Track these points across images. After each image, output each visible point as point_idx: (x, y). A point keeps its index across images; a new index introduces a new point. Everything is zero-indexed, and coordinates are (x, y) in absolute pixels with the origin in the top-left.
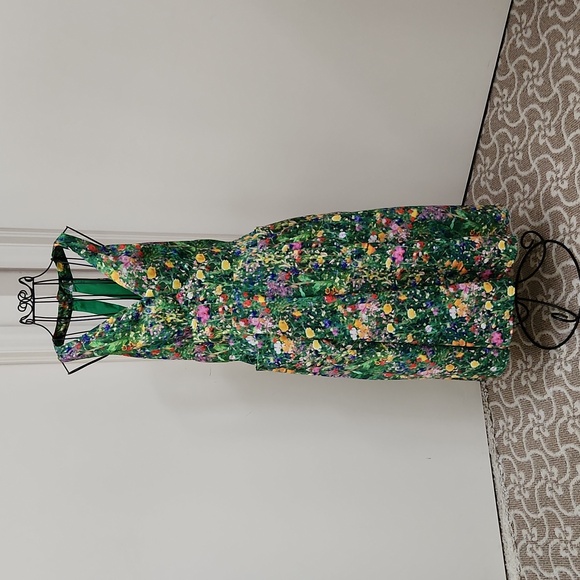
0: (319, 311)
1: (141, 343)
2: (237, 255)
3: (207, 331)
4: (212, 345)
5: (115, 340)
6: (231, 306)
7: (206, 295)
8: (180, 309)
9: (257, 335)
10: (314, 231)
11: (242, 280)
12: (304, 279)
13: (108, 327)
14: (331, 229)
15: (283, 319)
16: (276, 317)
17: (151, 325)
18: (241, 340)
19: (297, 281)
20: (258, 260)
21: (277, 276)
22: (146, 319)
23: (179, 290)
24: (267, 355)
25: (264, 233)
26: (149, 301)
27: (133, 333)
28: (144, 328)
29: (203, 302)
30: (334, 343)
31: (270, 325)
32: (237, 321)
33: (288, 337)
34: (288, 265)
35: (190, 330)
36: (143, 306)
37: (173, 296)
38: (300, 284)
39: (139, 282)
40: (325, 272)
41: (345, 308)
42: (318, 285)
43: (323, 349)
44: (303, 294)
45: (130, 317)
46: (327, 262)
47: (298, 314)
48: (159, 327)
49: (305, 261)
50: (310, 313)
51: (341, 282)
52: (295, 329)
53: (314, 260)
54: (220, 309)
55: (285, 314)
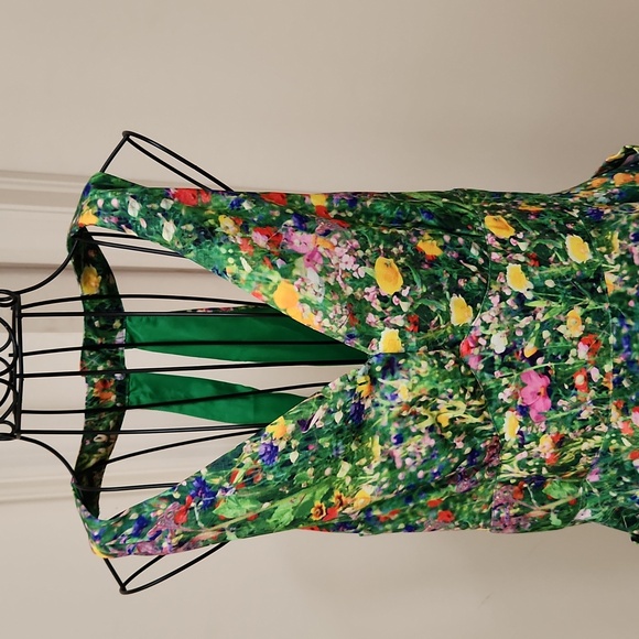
1: (366, 494)
5: (295, 490)
6: (608, 367)
8: (476, 385)
13: (272, 451)
17: (400, 439)
22: (383, 421)
23: (465, 329)
26: (391, 365)
27: (346, 467)
28: (377, 449)
35: (499, 446)
36: (374, 382)
37: (453, 346)
39: (356, 308)
45: (338, 417)
48: (421, 444)
54: (579, 380)
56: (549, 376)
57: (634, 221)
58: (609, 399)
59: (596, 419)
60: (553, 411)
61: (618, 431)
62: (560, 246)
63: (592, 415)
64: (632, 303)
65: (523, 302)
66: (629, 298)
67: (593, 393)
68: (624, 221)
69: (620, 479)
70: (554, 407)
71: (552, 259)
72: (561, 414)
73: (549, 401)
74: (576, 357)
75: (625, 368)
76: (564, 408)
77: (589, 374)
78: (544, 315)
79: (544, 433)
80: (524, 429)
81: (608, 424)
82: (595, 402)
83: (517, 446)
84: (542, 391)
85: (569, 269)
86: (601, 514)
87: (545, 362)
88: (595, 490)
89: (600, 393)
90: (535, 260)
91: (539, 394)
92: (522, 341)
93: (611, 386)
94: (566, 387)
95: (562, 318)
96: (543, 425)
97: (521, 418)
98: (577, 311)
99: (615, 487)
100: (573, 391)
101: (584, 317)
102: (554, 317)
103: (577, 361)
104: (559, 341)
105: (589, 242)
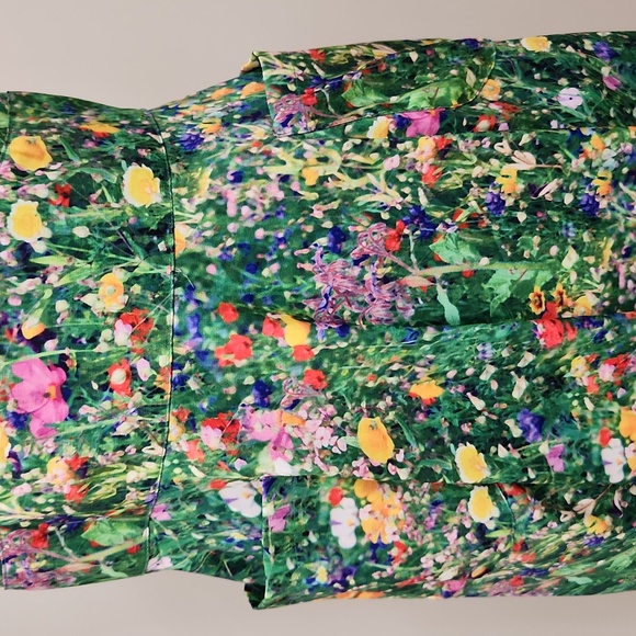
0: (503, 378)
2: (189, 149)
3: (58, 476)
4: (75, 527)
6: (164, 360)
7: (51, 314)
9: (270, 482)
10: (471, 78)
11: (213, 252)
12: (454, 252)
14: (527, 75)
15: (372, 412)
16: (346, 406)
18: (200, 498)
19: (427, 260)
20: (274, 171)
21: (355, 238)
24: (304, 555)
25: (291, 71)
29: (37, 344)
30: (539, 493)
31: (322, 437)
32: (191, 425)
33: (395, 483)
34: (392, 198)
38: (437, 272)
40: (530, 227)
41: (594, 365)
42: (503, 279)
43: (506, 518)
44: (451, 312)
46: (532, 189)
47: (427, 390)
49: (454, 182)
50: (473, 387)
51: (582, 270)
52: (417, 450)
53: (487, 180)
54: (118, 377)
55: (380, 392)
56: (66, 369)
57: (238, 155)
58: (164, 407)
59: (143, 435)
60: (70, 422)
61: (181, 456)
62: (113, 179)
63: (136, 430)
64: (211, 269)
65: (28, 256)
66: (208, 262)
67: (138, 398)
68: (223, 155)
69: (202, 517)
70: (73, 416)
71: (94, 197)
72: (83, 427)
73: (65, 408)
74: (111, 342)
75: (192, 361)
76: (90, 419)
77: (133, 369)
78: (61, 277)
79: (53, 454)
80: (17, 449)
81: (165, 444)
82: (141, 411)
83: (9, 476)
84: (53, 391)
85: (119, 213)
86: (187, 561)
87: (60, 346)
88: (169, 532)
89: (150, 397)
90: (65, 195)
91: (47, 395)
92: (18, 313)
93: (168, 388)
94: (95, 386)
95: (91, 284)
96: (50, 442)
97: (13, 432)
98: (118, 275)
99: (197, 527)
100: (106, 393)
101: (128, 283)
102: (78, 281)
103: (113, 348)
104: (83, 316)
105: (163, 178)
